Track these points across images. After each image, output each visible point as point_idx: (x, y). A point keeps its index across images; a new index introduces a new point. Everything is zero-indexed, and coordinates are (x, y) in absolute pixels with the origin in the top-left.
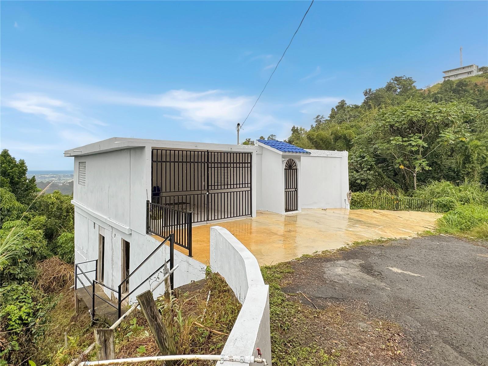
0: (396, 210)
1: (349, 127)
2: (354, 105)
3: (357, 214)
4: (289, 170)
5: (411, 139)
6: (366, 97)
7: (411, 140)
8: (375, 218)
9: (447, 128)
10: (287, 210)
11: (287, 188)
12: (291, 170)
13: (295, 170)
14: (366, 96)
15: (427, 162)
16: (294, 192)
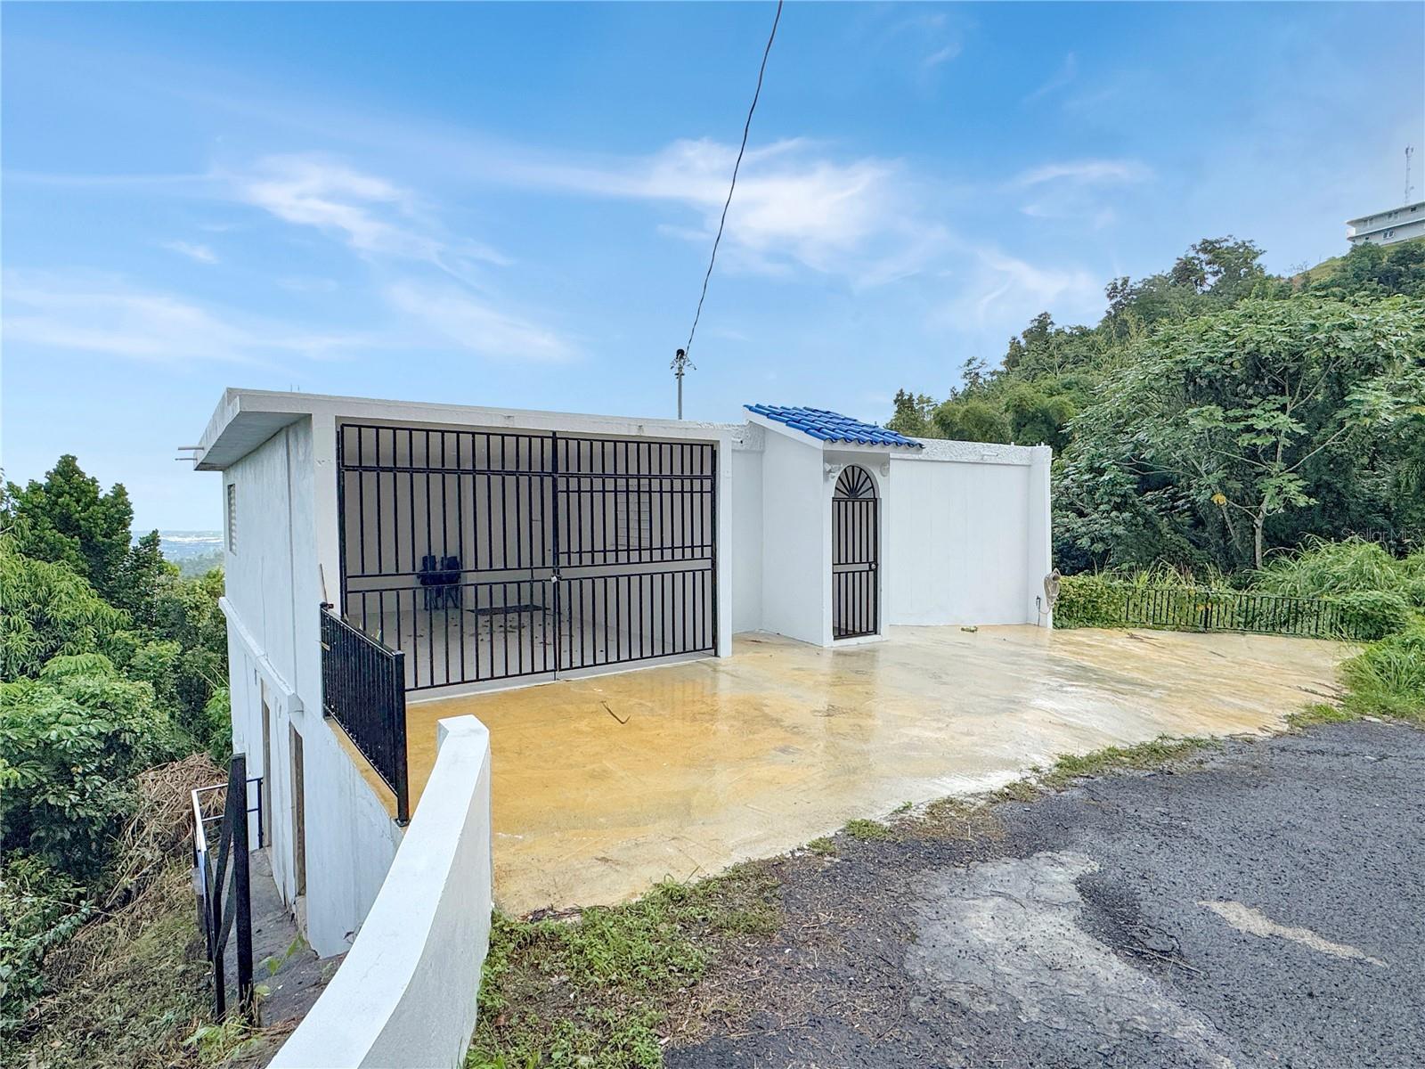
0: (1204, 632)
1: (1060, 387)
2: (1077, 328)
3: (1078, 644)
4: (850, 504)
5: (1253, 411)
6: (1114, 301)
7: (1254, 415)
8: (1133, 656)
9: (1368, 377)
10: (840, 633)
11: (843, 561)
12: (857, 504)
13: (871, 504)
14: (1111, 298)
15: (1301, 483)
16: (864, 574)
